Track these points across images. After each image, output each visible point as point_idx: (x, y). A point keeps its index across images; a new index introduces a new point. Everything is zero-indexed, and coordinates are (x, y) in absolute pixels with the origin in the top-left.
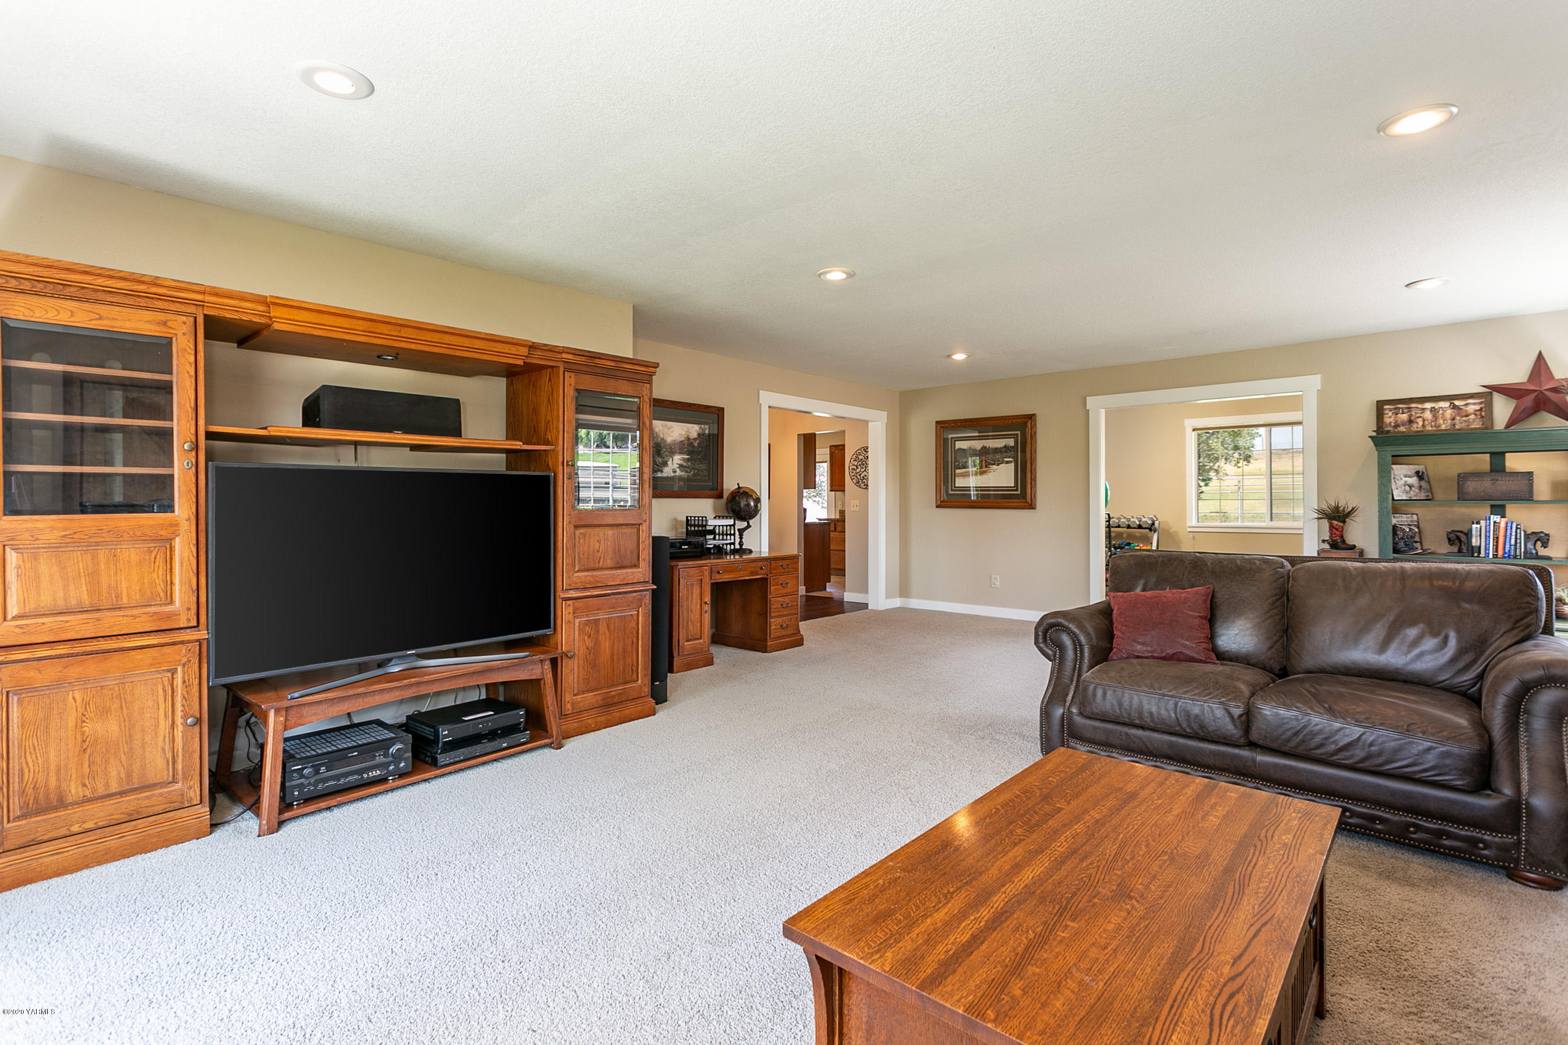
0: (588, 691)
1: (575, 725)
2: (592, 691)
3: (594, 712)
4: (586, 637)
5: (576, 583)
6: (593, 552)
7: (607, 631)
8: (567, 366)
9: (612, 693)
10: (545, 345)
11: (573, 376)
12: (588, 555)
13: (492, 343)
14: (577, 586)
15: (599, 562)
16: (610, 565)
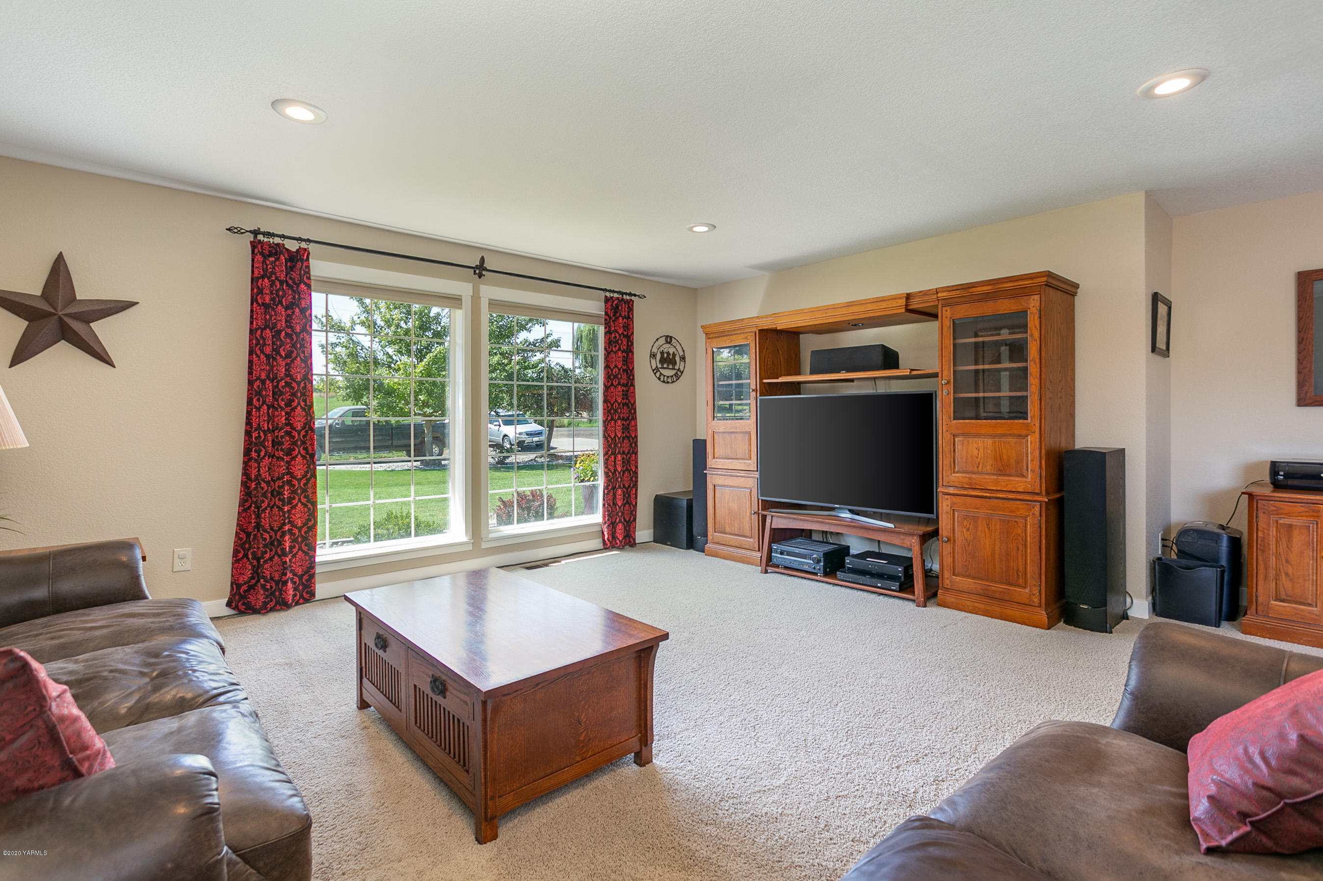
0: (968, 576)
1: (953, 599)
2: (974, 578)
3: (975, 597)
4: (965, 530)
5: (954, 482)
6: (972, 457)
7: (987, 530)
8: (944, 302)
9: (993, 588)
10: (920, 292)
11: (948, 310)
12: (967, 459)
13: (879, 304)
14: (955, 484)
15: (978, 467)
16: (989, 471)
